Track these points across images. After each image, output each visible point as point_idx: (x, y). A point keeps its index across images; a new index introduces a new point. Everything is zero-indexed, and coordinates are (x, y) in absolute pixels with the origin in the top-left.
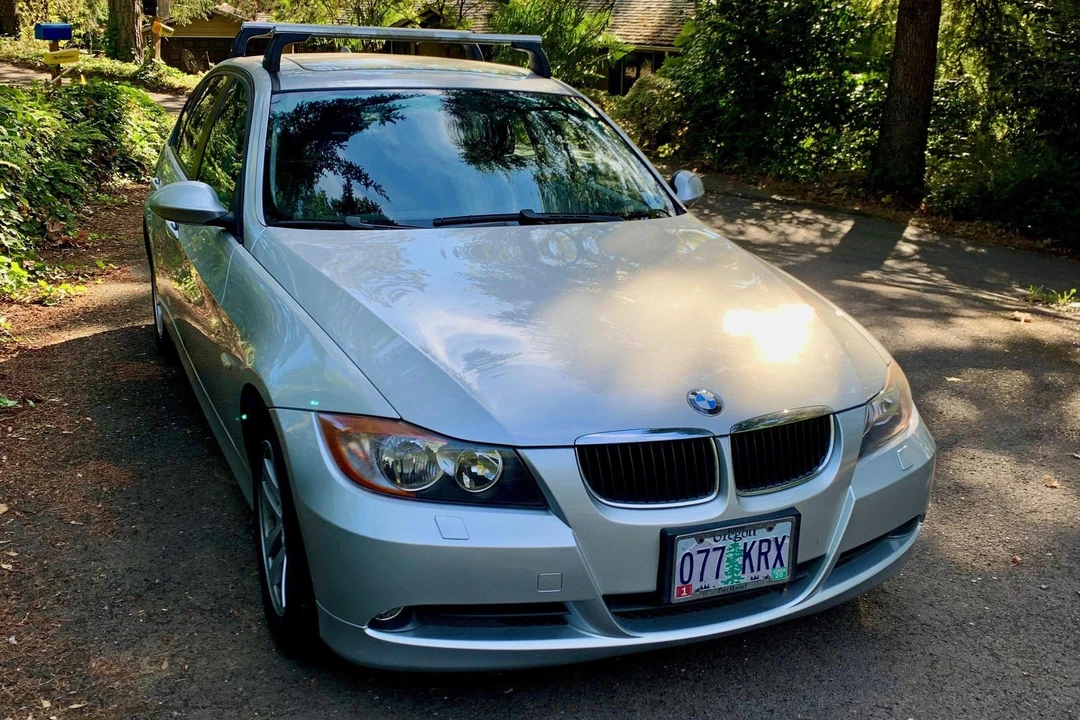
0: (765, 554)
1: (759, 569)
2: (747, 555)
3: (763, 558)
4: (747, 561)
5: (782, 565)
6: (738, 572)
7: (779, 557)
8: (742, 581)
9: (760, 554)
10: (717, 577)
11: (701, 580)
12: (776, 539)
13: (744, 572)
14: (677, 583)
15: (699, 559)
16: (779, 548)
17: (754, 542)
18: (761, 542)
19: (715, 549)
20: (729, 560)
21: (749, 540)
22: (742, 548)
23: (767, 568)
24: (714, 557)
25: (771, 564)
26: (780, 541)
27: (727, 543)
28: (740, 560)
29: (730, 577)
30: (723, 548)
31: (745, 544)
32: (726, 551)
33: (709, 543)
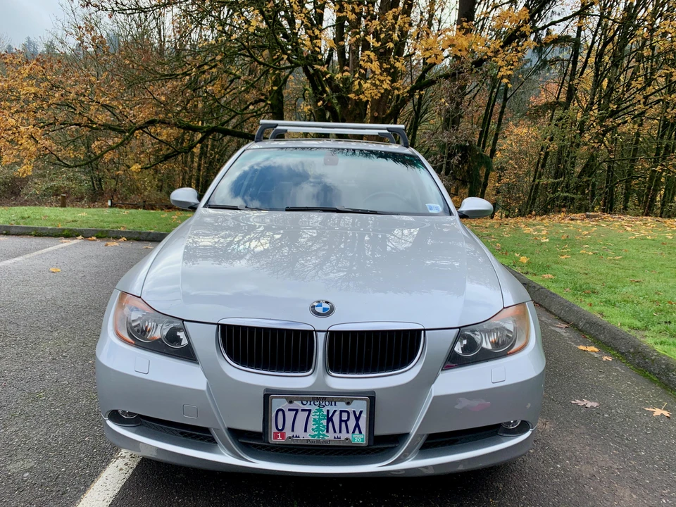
0: (346, 422)
1: (340, 432)
2: (330, 420)
3: (343, 424)
4: (330, 424)
5: (360, 432)
6: (323, 431)
7: (357, 426)
8: (326, 438)
9: (341, 421)
10: (306, 431)
11: (293, 430)
12: (354, 412)
13: (327, 432)
14: (274, 430)
15: (290, 416)
16: (357, 419)
17: (335, 411)
18: (341, 412)
19: (303, 410)
20: (315, 420)
21: (331, 409)
22: (326, 413)
23: (348, 432)
24: (302, 417)
25: (351, 429)
26: (358, 414)
27: (314, 408)
28: (324, 422)
29: (316, 433)
30: (310, 411)
31: (328, 411)
32: (312, 413)
33: (297, 405)
